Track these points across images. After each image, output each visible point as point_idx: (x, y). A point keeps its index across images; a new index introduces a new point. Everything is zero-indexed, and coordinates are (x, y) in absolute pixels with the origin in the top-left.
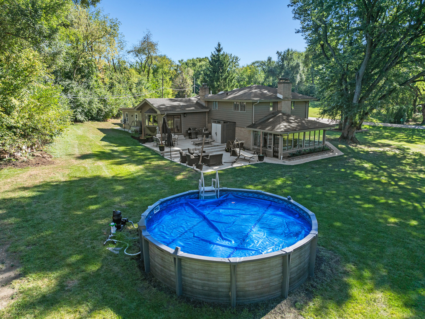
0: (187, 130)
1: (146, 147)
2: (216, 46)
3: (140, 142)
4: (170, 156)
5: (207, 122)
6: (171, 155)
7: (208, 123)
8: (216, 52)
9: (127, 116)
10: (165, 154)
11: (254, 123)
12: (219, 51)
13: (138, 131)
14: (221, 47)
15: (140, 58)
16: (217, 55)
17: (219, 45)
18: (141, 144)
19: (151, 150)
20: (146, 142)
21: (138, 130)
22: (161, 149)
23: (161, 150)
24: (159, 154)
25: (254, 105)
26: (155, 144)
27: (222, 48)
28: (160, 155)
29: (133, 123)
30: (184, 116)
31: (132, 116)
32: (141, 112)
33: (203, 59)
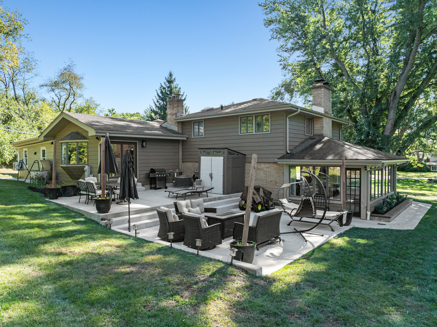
0: (148, 172)
1: (60, 205)
2: (167, 75)
3: (46, 196)
4: (127, 225)
5: (181, 161)
6: (129, 222)
7: (183, 162)
8: (167, 84)
9: (26, 156)
10: (115, 219)
11: (289, 152)
12: (170, 82)
13: (43, 179)
14: (173, 77)
15: (58, 95)
16: (168, 87)
17: (171, 75)
18: (47, 199)
19: (73, 211)
20: (61, 196)
21: (45, 177)
22: (102, 206)
23: (100, 210)
24: (96, 219)
25: (289, 118)
26: (83, 198)
27: (175, 79)
28: (98, 223)
29: (36, 165)
30: (143, 146)
31: (35, 153)
32: (52, 143)
33: (134, 114)
